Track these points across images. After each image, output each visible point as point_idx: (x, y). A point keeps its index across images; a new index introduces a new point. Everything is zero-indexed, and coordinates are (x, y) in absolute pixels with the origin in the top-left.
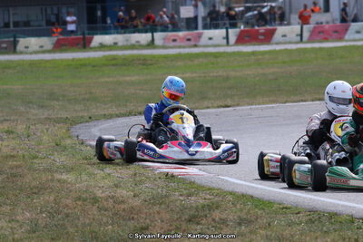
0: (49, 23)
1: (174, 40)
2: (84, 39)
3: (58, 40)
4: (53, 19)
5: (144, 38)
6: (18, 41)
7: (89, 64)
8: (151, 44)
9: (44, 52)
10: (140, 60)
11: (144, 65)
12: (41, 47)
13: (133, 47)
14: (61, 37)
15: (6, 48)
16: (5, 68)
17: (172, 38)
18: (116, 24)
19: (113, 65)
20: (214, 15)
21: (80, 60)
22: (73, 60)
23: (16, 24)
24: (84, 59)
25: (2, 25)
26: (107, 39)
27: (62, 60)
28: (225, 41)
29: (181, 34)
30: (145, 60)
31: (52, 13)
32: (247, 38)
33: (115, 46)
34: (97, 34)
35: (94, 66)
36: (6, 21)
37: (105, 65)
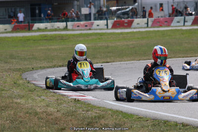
0: (10, 17)
1: (78, 26)
2: (29, 25)
3: (15, 26)
4: (12, 14)
5: (62, 25)
7: (32, 39)
8: (66, 28)
9: (7, 33)
10: (59, 37)
11: (62, 39)
12: (6, 30)
13: (56, 30)
14: (16, 24)
18: (47, 17)
19: (45, 40)
20: (100, 13)
21: (27, 37)
22: (23, 37)
24: (29, 36)
26: (42, 25)
27: (17, 37)
28: (106, 26)
29: (82, 23)
30: (62, 37)
31: (12, 12)
32: (118, 25)
33: (46, 29)
34: (36, 23)
35: (34, 40)
37: (40, 40)
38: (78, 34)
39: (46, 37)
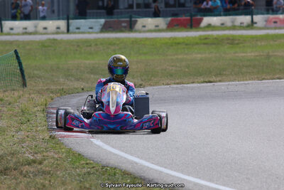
1: (275, 22)
2: (191, 20)
3: (172, 20)
5: (246, 19)
6: (136, 21)
7: (183, 43)
8: (252, 25)
10: (228, 39)
12: (157, 26)
13: (234, 28)
15: (125, 27)
16: (110, 44)
17: (274, 20)
19: (205, 44)
22: (170, 39)
23: (138, 6)
24: (183, 38)
25: (126, 6)
26: (215, 20)
27: (161, 39)
29: (281, 16)
30: (233, 40)
34: (206, 16)
35: (187, 45)
36: (131, 2)
37: (197, 44)
38: (260, 36)
39: (206, 39)
